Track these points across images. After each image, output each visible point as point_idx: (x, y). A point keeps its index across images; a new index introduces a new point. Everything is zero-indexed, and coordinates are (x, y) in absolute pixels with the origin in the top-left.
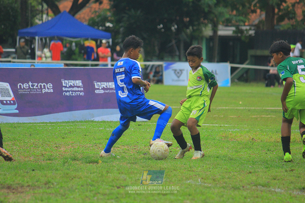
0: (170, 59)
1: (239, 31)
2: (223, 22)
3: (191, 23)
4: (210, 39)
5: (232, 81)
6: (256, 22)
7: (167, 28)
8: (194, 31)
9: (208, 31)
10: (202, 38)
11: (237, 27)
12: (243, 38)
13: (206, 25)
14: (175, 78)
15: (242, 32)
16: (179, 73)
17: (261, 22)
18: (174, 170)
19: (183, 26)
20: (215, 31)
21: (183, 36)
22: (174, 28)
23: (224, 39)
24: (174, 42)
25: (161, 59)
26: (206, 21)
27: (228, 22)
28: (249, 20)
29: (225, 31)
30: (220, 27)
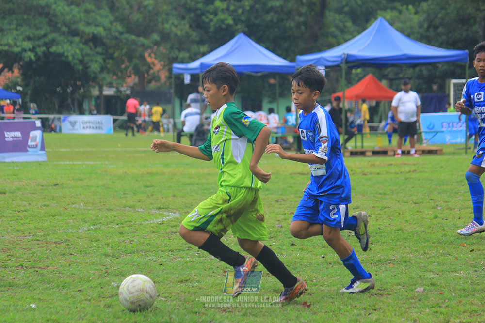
0: (67, 113)
1: (119, 91)
2: (107, 84)
3: (83, 85)
4: (98, 98)
5: (115, 129)
6: (132, 84)
7: (65, 91)
8: (85, 91)
9: (95, 92)
10: (91, 97)
11: (117, 88)
12: (122, 97)
13: (94, 87)
14: (70, 127)
15: (121, 92)
16: (73, 124)
17: (135, 84)
18: (64, 197)
19: (76, 88)
20: (101, 91)
21: (77, 96)
22: (69, 90)
23: (108, 98)
24: (70, 101)
25: (60, 113)
26: (94, 84)
27: (110, 85)
28: (126, 83)
29: (108, 92)
30: (105, 88)
